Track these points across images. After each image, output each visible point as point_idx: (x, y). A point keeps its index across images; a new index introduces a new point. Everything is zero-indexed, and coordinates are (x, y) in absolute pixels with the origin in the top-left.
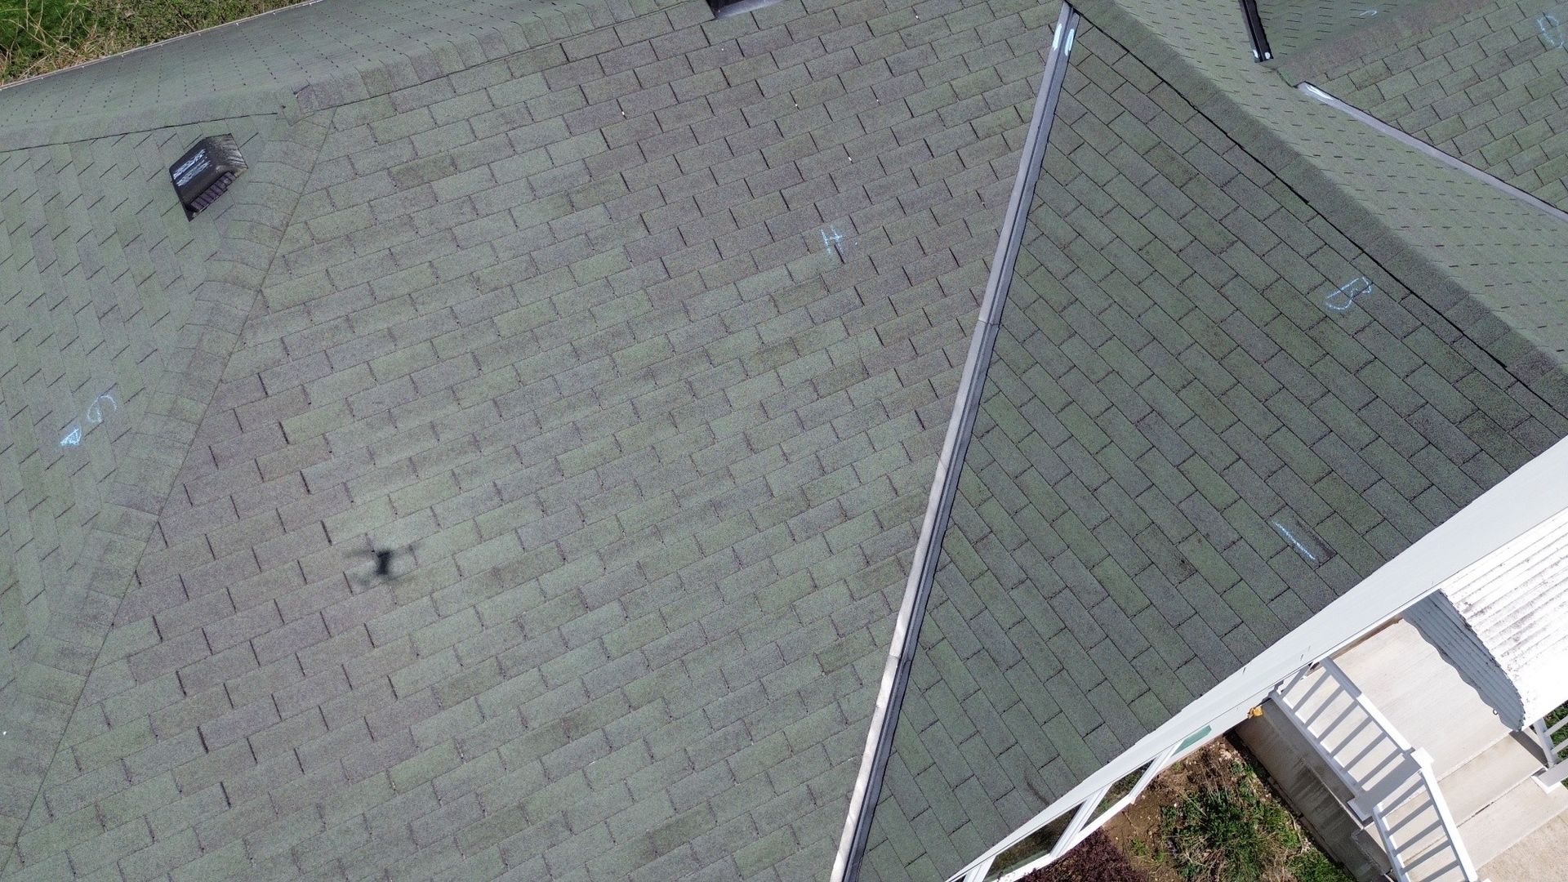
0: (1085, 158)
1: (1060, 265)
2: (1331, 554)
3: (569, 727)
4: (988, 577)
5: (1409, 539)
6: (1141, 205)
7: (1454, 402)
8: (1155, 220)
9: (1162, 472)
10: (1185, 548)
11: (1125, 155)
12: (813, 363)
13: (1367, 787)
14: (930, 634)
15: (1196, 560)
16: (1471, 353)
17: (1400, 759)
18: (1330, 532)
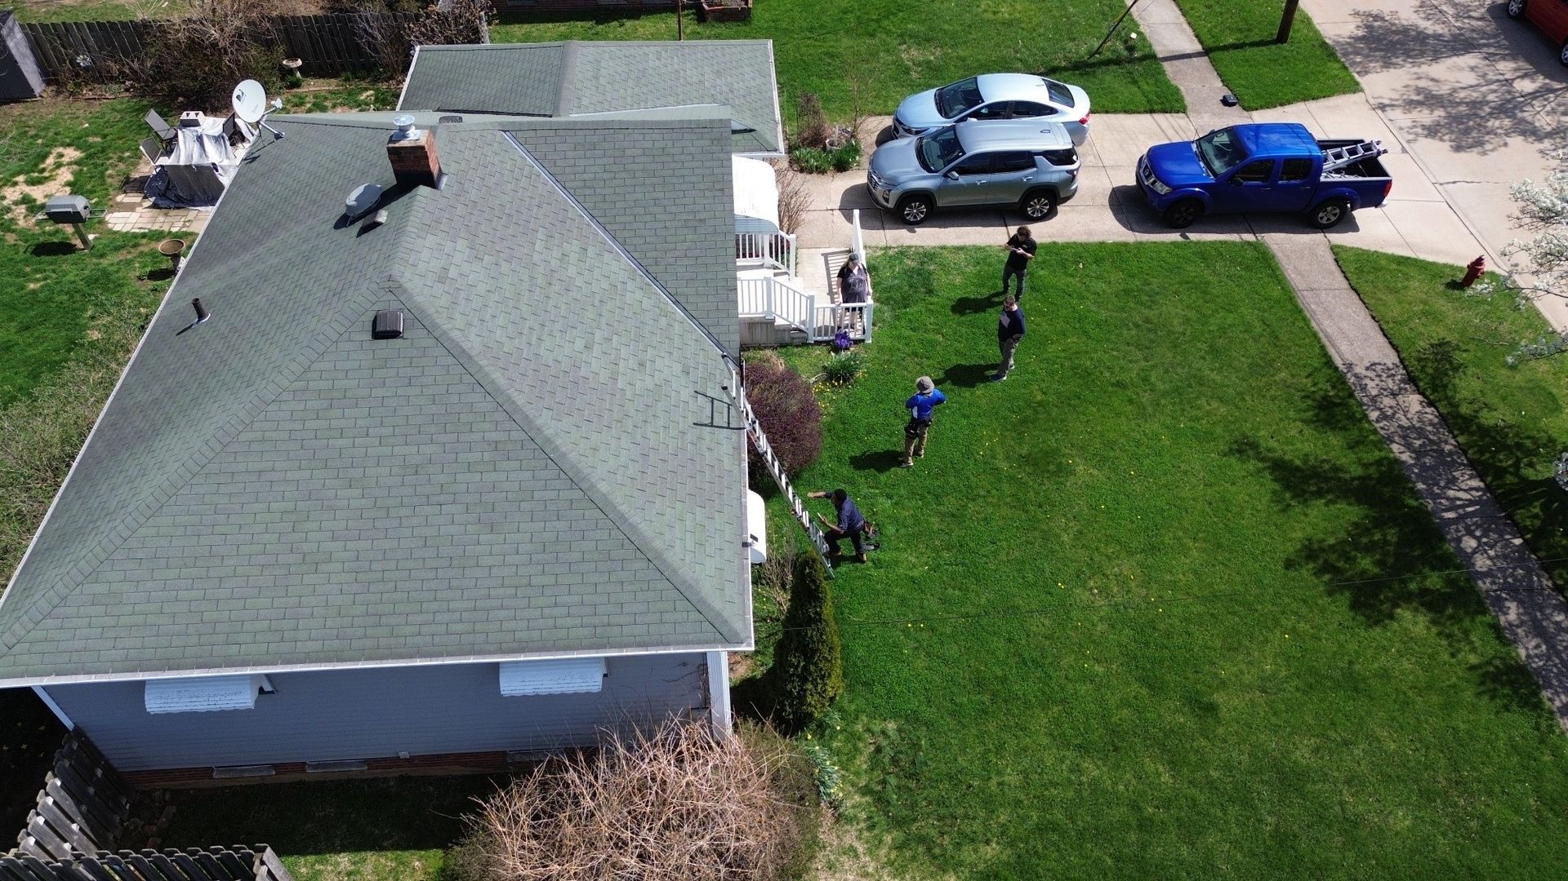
0: (559, 163)
1: (588, 192)
2: (723, 190)
3: (642, 364)
4: (668, 267)
5: (731, 174)
6: (591, 162)
7: (705, 143)
8: (598, 161)
9: (673, 209)
10: (697, 218)
11: (570, 154)
12: (573, 257)
13: (766, 309)
14: (672, 291)
15: (702, 217)
16: (697, 130)
17: (765, 283)
18: (718, 186)
